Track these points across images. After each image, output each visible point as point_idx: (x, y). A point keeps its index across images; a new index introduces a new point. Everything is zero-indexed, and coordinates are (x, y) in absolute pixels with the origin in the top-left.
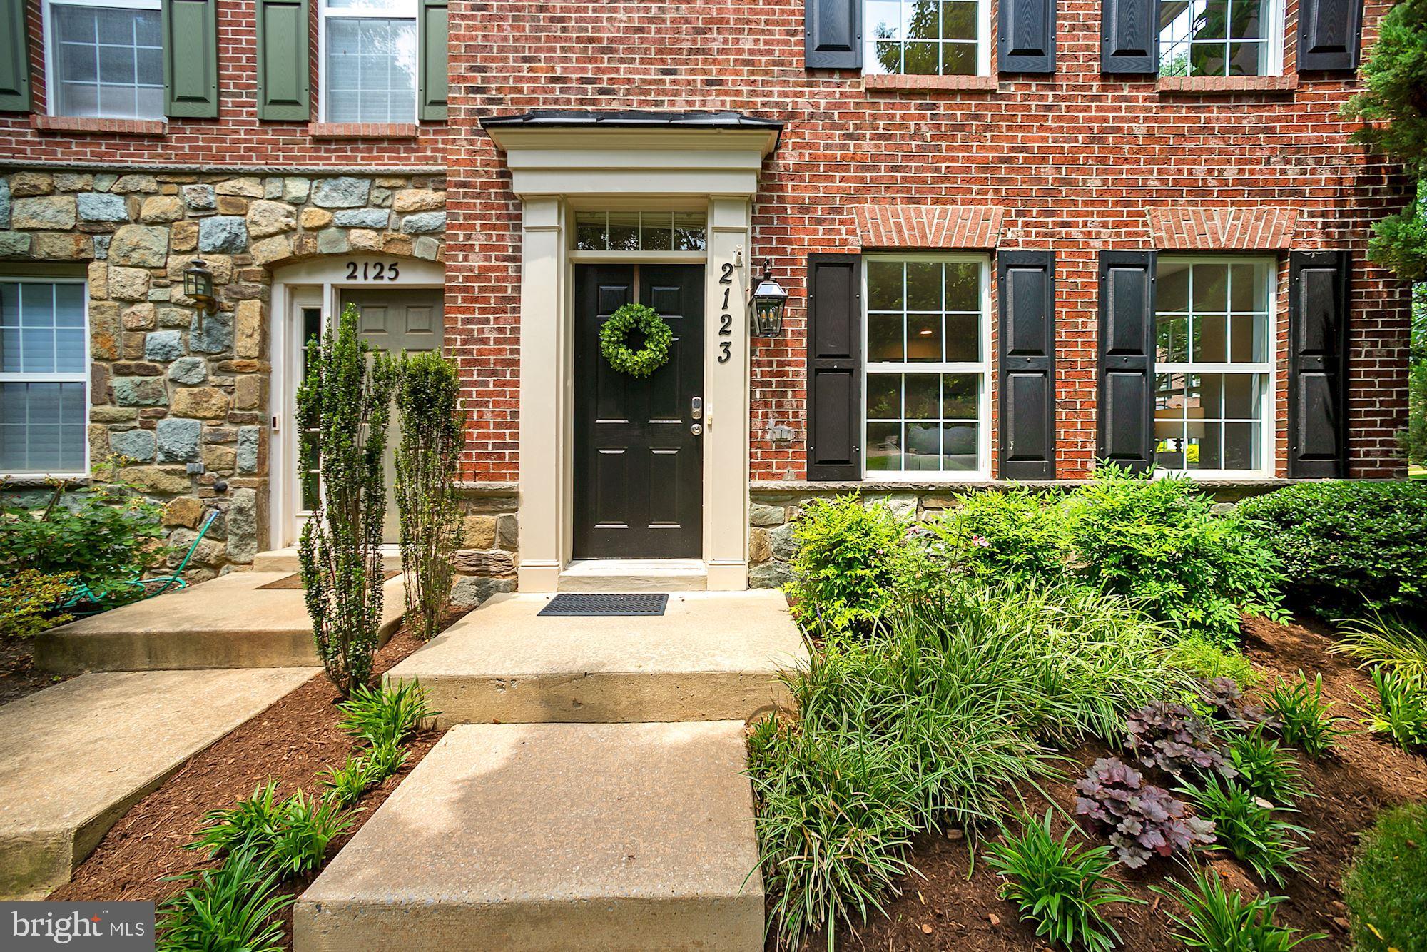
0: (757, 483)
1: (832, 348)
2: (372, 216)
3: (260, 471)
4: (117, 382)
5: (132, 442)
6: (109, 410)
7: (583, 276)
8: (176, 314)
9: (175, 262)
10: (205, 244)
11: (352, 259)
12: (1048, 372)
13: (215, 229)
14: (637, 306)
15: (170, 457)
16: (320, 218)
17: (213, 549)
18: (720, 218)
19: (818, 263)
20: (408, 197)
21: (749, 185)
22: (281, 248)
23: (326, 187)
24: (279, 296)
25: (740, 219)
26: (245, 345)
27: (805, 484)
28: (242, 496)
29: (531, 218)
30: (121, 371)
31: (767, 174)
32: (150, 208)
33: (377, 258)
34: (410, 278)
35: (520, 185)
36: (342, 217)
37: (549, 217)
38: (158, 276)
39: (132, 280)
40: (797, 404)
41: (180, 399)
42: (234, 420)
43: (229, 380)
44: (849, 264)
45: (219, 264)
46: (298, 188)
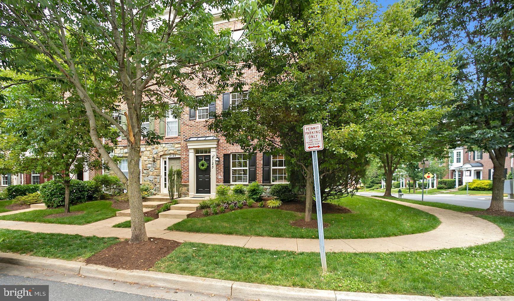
0: (217, 184)
1: (226, 166)
2: (173, 148)
3: (159, 183)
4: (144, 171)
5: (146, 179)
6: (144, 175)
7: (197, 156)
8: (150, 162)
9: (150, 155)
10: (154, 153)
11: (170, 154)
12: (256, 169)
13: (155, 151)
14: (203, 161)
15: (150, 181)
16: (167, 149)
17: (155, 192)
18: (212, 150)
19: (225, 155)
20: (177, 146)
21: (215, 146)
22: (162, 153)
23: (167, 145)
24: (162, 159)
25: (214, 150)
26: (158, 166)
27: (223, 184)
28: (158, 186)
29: (190, 151)
30: (145, 170)
31: (218, 144)
32: (148, 149)
33: (173, 154)
34: (177, 156)
35: (189, 147)
36: (169, 149)
37: (192, 151)
38: (149, 158)
39: (146, 158)
40: (222, 174)
41: (151, 173)
42: (157, 176)
43: (156, 171)
44: (229, 155)
45: (155, 156)
46: (164, 145)
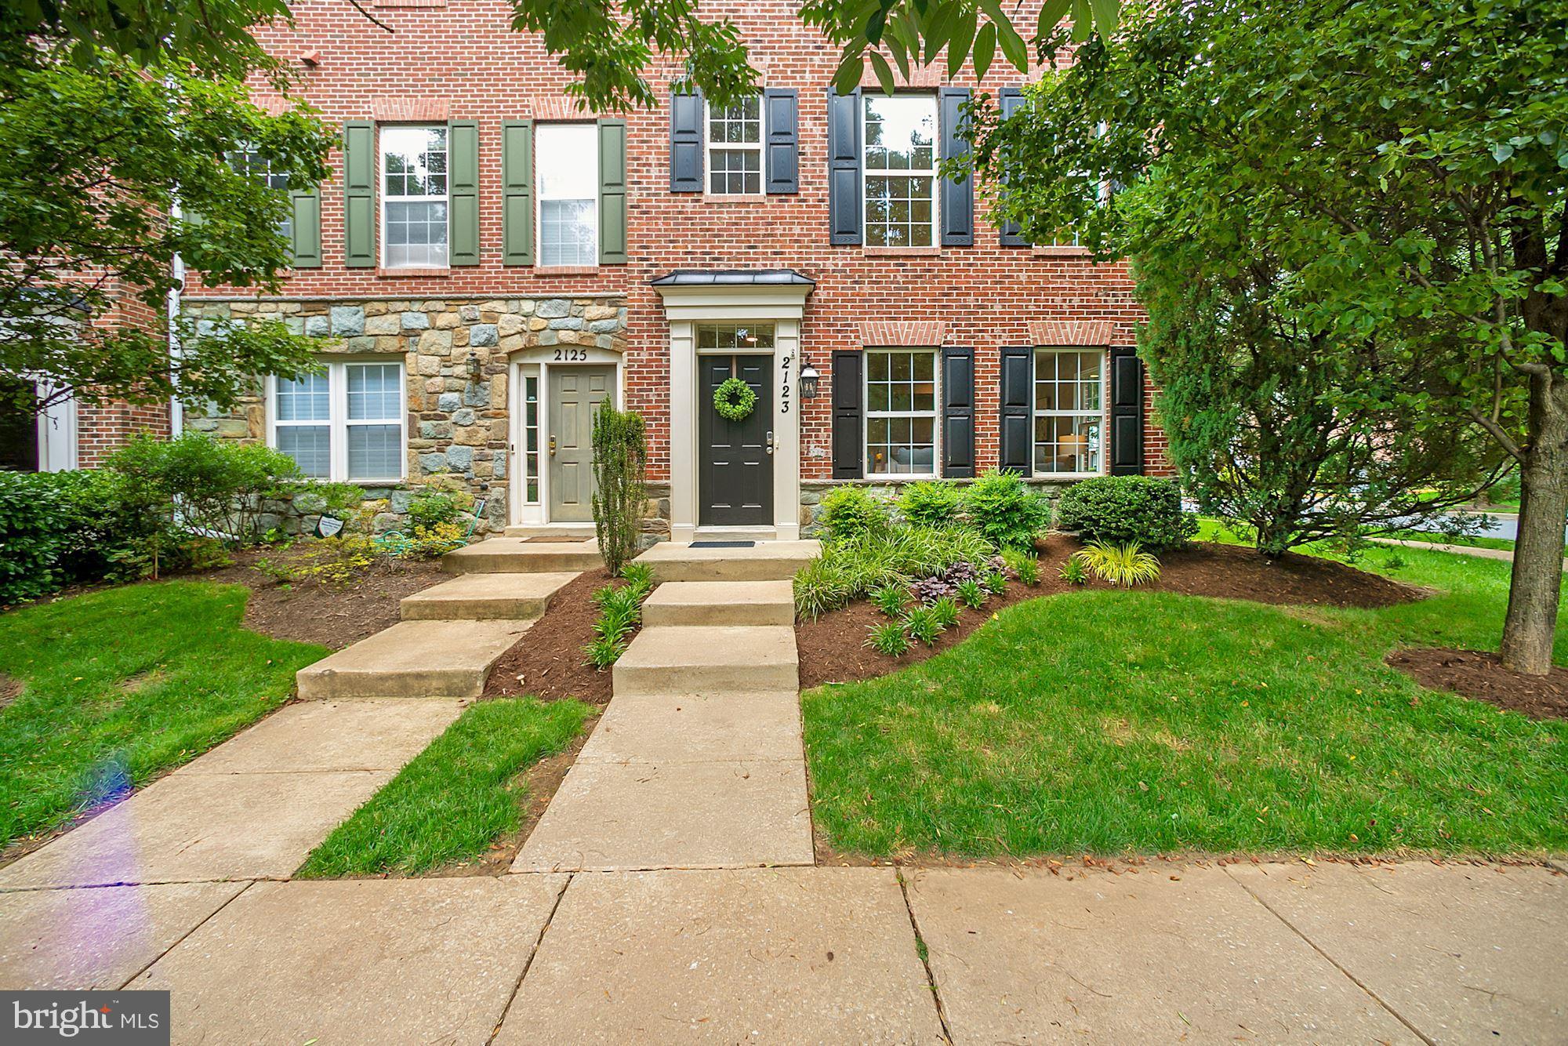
0: (804, 481)
1: (846, 404)
2: (572, 322)
3: (504, 479)
4: (423, 424)
5: (432, 460)
6: (418, 441)
7: (702, 360)
8: (457, 383)
9: (455, 352)
10: (474, 341)
11: (558, 348)
12: (972, 417)
13: (479, 332)
14: (735, 380)
15: (455, 469)
16: (543, 324)
17: (481, 524)
18: (781, 331)
19: (838, 356)
20: (594, 311)
21: (798, 313)
22: (518, 342)
23: (544, 305)
24: (514, 370)
25: (793, 332)
26: (497, 402)
27: (831, 481)
28: (496, 492)
29: (675, 332)
30: (425, 418)
31: (808, 307)
32: (442, 320)
33: (573, 347)
34: (592, 359)
35: (671, 315)
36: (554, 324)
37: (687, 332)
38: (446, 361)
39: (431, 364)
40: (826, 435)
41: (459, 434)
42: (491, 446)
43: (487, 422)
44: (856, 355)
45: (483, 352)
46: (528, 306)
